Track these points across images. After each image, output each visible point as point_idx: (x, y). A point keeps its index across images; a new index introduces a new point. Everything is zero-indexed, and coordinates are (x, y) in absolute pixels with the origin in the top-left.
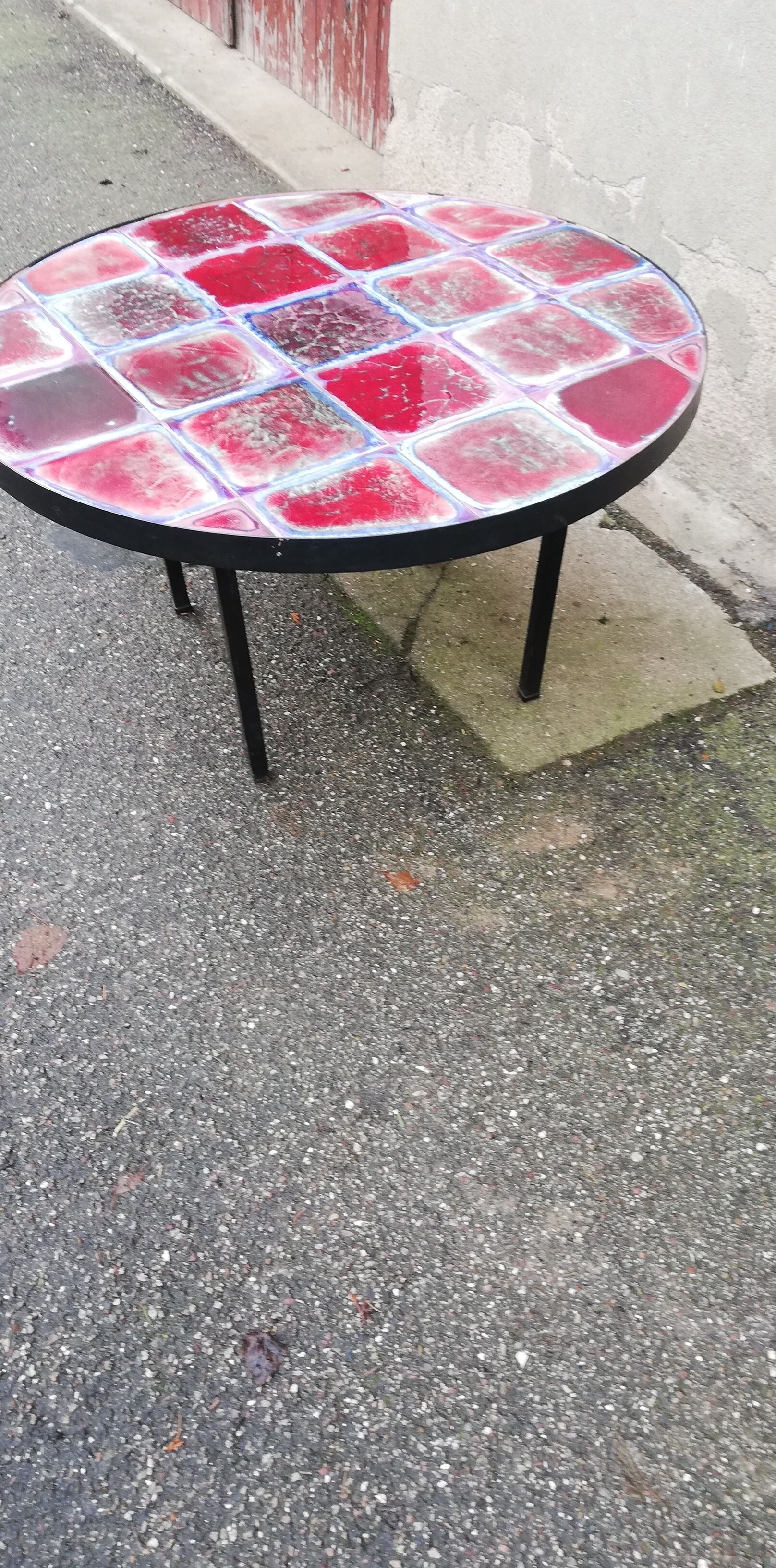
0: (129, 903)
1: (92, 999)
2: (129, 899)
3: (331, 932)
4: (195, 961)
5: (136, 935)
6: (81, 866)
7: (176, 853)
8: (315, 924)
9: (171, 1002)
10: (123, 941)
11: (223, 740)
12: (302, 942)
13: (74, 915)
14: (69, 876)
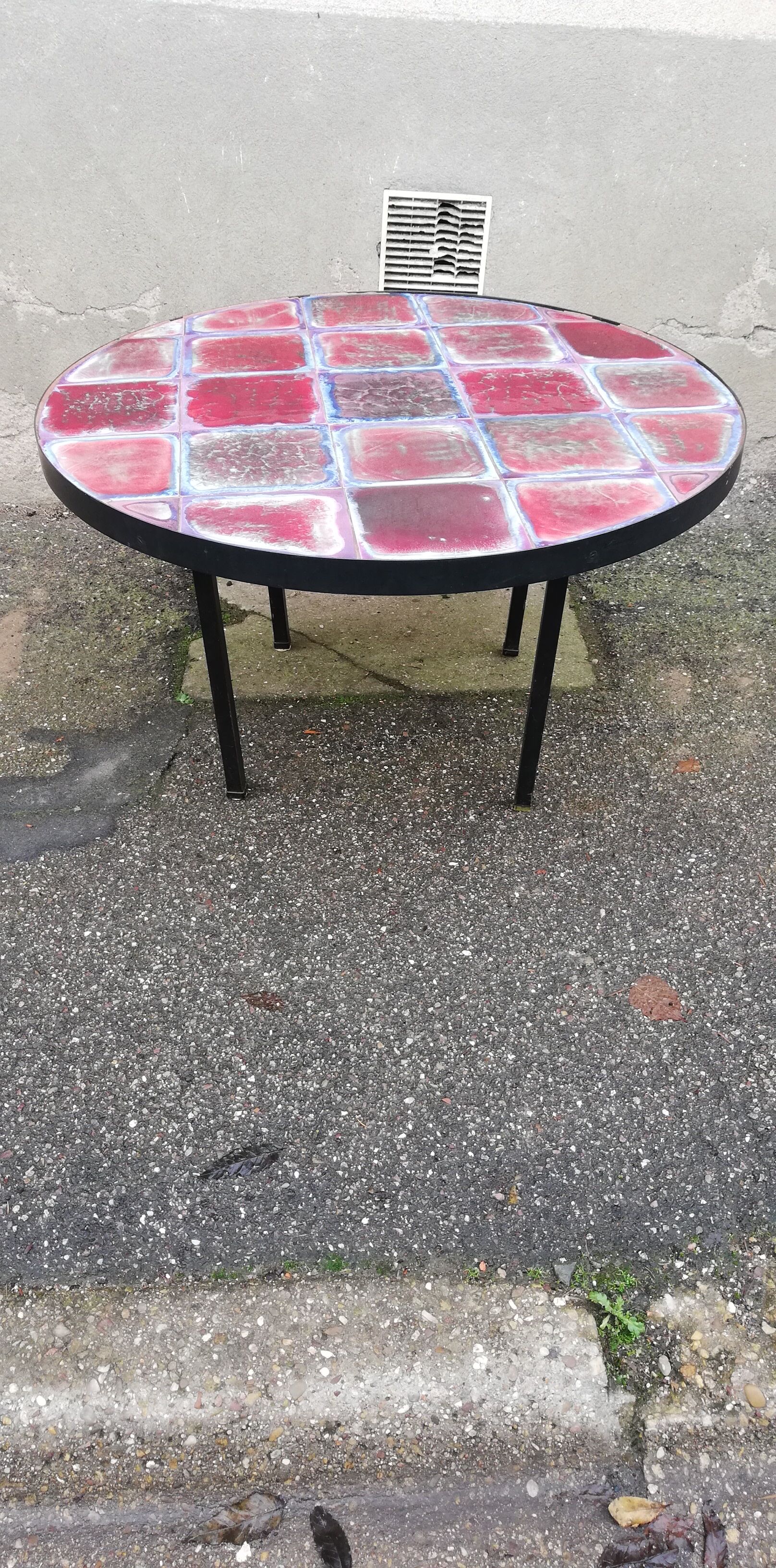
0: (632, 925)
1: (738, 975)
2: (628, 924)
3: (725, 813)
4: (723, 899)
5: (674, 929)
6: (569, 947)
7: (588, 880)
8: (713, 822)
9: (764, 925)
10: (678, 939)
11: (456, 816)
12: (729, 834)
13: (630, 966)
14: (576, 959)
